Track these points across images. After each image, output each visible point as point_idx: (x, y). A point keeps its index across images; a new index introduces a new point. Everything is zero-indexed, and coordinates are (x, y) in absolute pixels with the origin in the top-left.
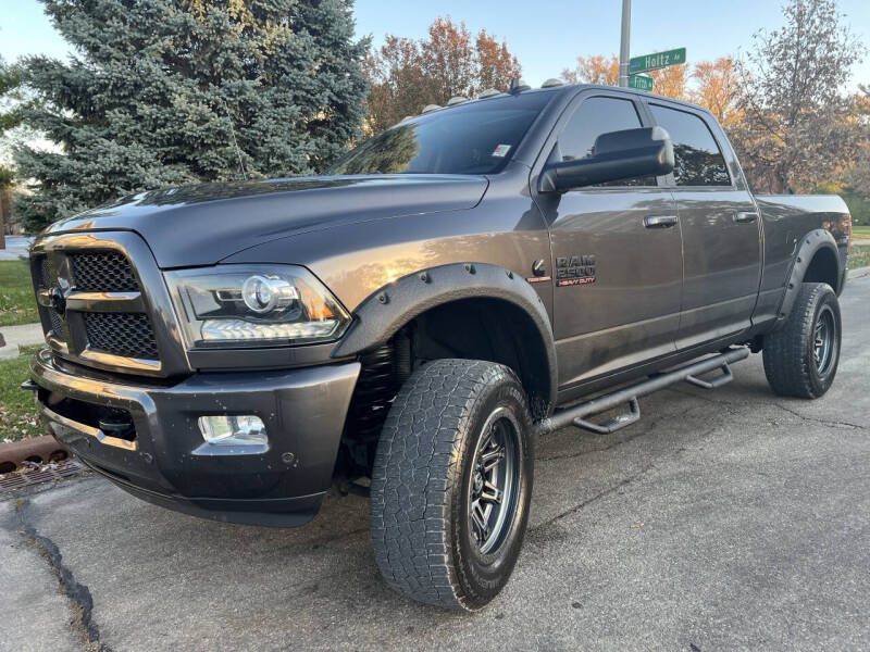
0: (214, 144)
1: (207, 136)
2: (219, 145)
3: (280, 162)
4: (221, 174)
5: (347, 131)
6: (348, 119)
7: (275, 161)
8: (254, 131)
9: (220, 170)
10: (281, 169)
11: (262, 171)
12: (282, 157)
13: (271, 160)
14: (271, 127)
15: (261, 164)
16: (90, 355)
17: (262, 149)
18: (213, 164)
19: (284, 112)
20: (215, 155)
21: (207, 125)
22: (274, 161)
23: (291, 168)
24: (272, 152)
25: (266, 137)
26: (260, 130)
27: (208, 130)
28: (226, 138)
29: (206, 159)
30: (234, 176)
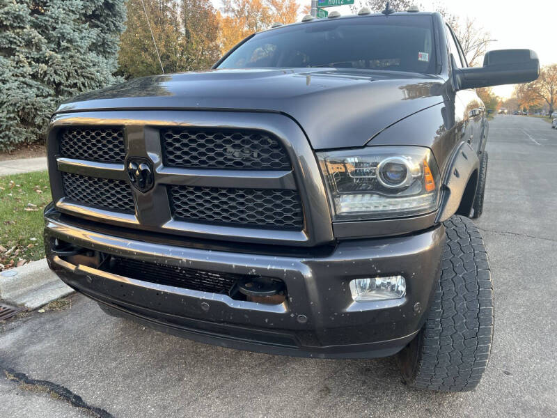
0: (11, 26)
1: (6, 19)
2: (16, 27)
3: (69, 45)
4: (18, 52)
5: (114, 24)
6: (115, 16)
7: (66, 44)
8: (47, 18)
9: (18, 48)
10: (70, 51)
11: (54, 50)
12: (70, 41)
13: (62, 44)
14: (62, 16)
15: (53, 46)
16: (171, 225)
17: (54, 33)
18: (11, 43)
19: (71, 4)
20: (13, 35)
21: (6, 9)
22: (64, 44)
23: (79, 51)
24: (63, 37)
25: (58, 23)
26: (52, 18)
27: (7, 13)
28: (22, 21)
29: (4, 38)
30: (30, 53)
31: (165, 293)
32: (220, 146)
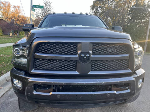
31: (95, 94)
32: (105, 48)
